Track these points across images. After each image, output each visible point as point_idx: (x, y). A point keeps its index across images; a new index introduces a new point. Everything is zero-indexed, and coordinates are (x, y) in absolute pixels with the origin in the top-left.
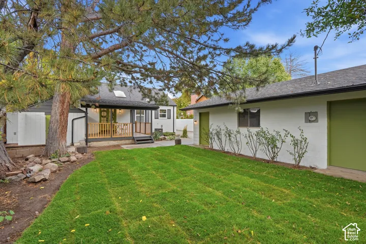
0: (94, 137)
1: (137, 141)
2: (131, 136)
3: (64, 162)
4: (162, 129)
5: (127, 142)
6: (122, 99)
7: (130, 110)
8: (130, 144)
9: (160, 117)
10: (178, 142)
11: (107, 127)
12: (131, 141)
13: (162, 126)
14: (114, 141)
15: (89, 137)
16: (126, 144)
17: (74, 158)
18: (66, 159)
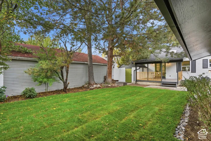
2: (161, 80)
9: (210, 66)
14: (149, 82)
15: (137, 79)
16: (157, 85)
17: (109, 85)
18: (107, 85)
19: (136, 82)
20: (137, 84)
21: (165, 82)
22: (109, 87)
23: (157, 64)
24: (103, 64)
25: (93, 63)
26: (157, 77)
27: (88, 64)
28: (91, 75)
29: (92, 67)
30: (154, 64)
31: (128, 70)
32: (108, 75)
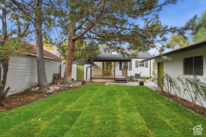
0: (96, 77)
1: (116, 80)
2: (114, 77)
3: (67, 87)
4: (140, 74)
5: (111, 81)
6: (115, 56)
7: (119, 62)
8: (113, 82)
9: (139, 66)
10: (142, 84)
11: (105, 72)
12: (114, 80)
13: (141, 72)
14: (104, 79)
15: (92, 77)
16: (111, 82)
17: (71, 86)
18: (68, 86)
19: (91, 80)
20: (92, 82)
21: (119, 79)
22: (71, 87)
23: (104, 63)
24: (53, 59)
25: (45, 57)
26: (105, 74)
27: (36, 56)
28: (41, 73)
29: (44, 62)
30: (102, 62)
31: (80, 67)
32: (67, 72)
